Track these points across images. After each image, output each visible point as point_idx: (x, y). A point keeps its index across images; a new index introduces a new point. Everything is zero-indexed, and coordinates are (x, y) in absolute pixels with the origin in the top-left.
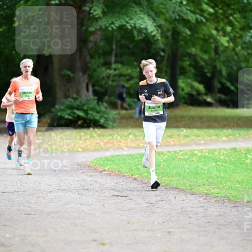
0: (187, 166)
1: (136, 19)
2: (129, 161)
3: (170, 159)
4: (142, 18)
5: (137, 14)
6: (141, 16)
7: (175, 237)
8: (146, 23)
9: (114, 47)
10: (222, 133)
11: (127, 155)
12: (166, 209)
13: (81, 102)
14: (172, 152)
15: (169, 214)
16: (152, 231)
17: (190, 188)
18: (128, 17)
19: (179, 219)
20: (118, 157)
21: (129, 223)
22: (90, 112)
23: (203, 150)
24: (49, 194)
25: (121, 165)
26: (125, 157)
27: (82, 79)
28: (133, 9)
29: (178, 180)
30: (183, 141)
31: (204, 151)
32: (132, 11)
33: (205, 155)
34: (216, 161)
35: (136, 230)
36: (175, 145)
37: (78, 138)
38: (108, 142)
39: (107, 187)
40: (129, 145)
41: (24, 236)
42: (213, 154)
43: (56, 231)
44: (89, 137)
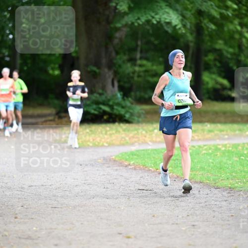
0: (211, 161)
1: (161, 14)
2: (154, 155)
3: (194, 153)
4: (168, 13)
5: (162, 9)
6: (167, 10)
7: (199, 230)
8: (170, 17)
9: (139, 43)
10: (245, 128)
11: (152, 150)
12: (190, 202)
13: (106, 97)
14: (197, 147)
15: (192, 208)
16: (177, 224)
17: (214, 182)
18: (153, 12)
19: (203, 213)
20: (143, 152)
21: (154, 216)
22: (115, 107)
23: (226, 145)
24: (75, 188)
25: (146, 160)
26: (149, 151)
27: (107, 75)
28: (158, 4)
29: (202, 174)
30: (208, 136)
31: (228, 145)
32: (157, 6)
33: (229, 150)
34: (240, 155)
35: (161, 224)
36: (200, 140)
37: (104, 132)
38: (133, 137)
39: (133, 182)
40: (154, 139)
41: (51, 229)
42: (236, 148)
43: (82, 224)
44: (114, 132)
